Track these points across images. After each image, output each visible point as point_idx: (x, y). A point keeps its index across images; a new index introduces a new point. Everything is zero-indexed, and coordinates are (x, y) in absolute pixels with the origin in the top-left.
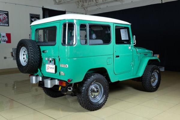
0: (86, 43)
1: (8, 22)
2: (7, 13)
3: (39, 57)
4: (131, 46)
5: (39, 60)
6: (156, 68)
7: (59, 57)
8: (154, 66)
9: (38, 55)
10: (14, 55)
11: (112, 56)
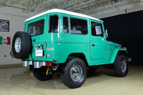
0: (68, 32)
1: (9, 29)
2: (8, 22)
3: (30, 45)
4: (104, 38)
5: (30, 47)
6: (124, 58)
7: (46, 42)
8: (123, 56)
9: (30, 43)
10: (12, 54)
11: (89, 45)
